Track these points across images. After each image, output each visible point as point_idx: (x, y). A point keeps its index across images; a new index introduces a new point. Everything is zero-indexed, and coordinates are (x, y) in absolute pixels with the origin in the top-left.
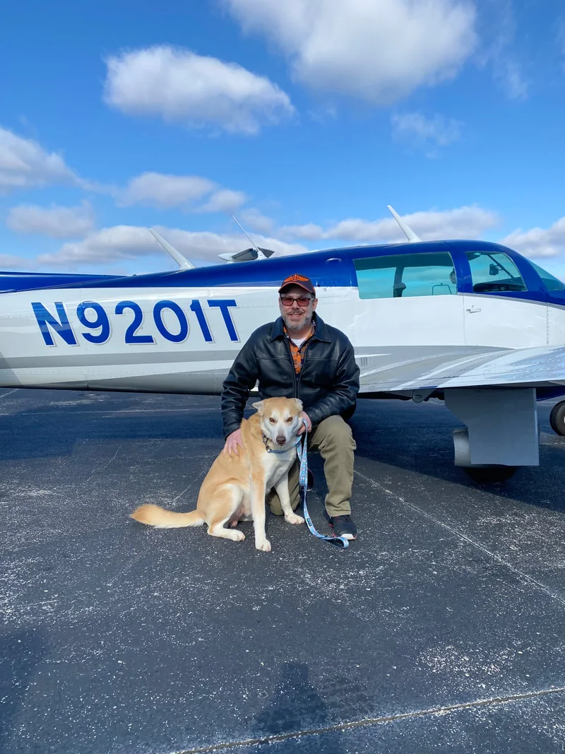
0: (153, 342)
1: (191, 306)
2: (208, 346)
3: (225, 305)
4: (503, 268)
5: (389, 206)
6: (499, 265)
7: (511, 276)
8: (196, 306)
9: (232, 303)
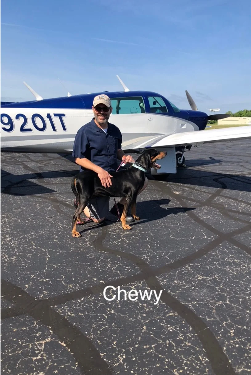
0: (32, 131)
1: (47, 116)
2: (54, 133)
3: (60, 116)
4: (158, 102)
5: (117, 76)
6: (156, 101)
7: (161, 106)
8: (49, 116)
9: (63, 115)
